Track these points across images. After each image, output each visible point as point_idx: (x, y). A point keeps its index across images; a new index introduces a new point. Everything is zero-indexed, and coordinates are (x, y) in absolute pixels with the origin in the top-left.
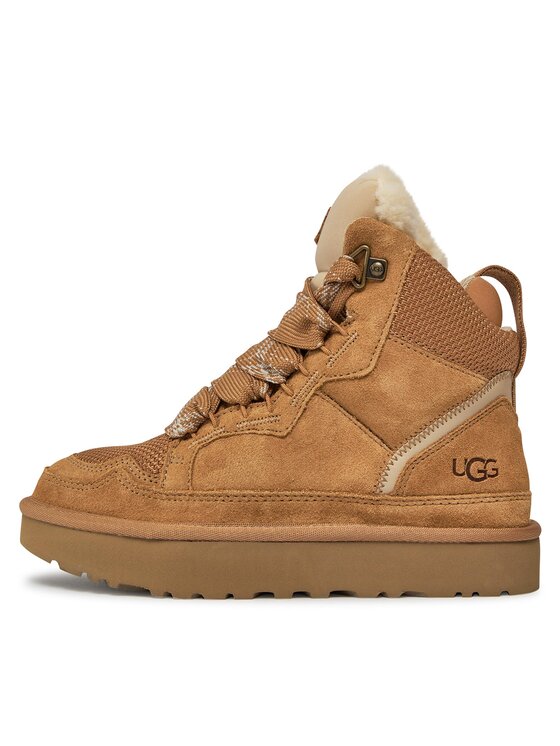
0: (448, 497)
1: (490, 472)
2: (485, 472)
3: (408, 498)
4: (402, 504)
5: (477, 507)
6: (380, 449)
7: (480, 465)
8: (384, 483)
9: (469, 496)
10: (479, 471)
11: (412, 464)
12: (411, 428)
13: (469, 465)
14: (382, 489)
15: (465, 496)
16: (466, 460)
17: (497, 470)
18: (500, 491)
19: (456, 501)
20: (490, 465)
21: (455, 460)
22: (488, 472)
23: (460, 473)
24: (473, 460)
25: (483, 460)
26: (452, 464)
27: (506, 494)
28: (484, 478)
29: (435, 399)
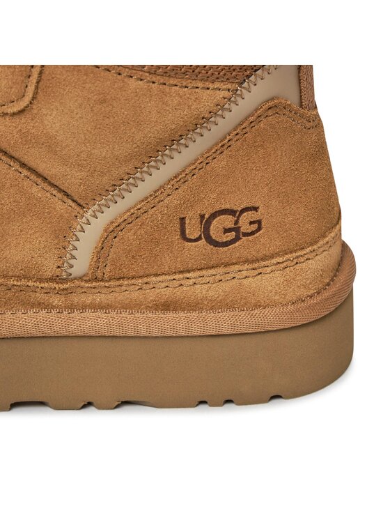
0: (177, 276)
1: (245, 228)
2: (237, 230)
3: (112, 283)
4: (104, 291)
5: (226, 286)
6: (61, 207)
7: (228, 221)
8: (72, 262)
9: (213, 271)
10: (226, 231)
11: (112, 232)
12: (105, 179)
13: (209, 222)
14: (70, 271)
15: (204, 272)
16: (202, 217)
17: (259, 222)
18: (264, 259)
19: (191, 282)
20: (246, 218)
21: (183, 220)
22: (242, 230)
23: (193, 238)
24: (214, 216)
25: (231, 212)
26: (178, 226)
27: (274, 261)
28: (237, 239)
29: (137, 137)
